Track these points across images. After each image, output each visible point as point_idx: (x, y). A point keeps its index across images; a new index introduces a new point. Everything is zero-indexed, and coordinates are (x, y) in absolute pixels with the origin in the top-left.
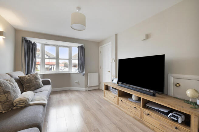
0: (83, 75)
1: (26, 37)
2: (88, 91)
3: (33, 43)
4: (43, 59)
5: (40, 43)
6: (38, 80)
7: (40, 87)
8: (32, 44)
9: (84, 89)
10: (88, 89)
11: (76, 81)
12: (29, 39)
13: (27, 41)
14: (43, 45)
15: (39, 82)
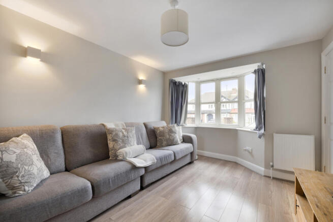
0: (260, 137)
1: (174, 79)
2: (274, 178)
3: (183, 84)
4: (198, 103)
5: (193, 82)
6: (173, 135)
7: (174, 143)
8: (183, 86)
9: (261, 169)
10: (271, 173)
11: (247, 148)
12: (178, 79)
13: (175, 83)
14: (199, 83)
15: (173, 136)
